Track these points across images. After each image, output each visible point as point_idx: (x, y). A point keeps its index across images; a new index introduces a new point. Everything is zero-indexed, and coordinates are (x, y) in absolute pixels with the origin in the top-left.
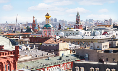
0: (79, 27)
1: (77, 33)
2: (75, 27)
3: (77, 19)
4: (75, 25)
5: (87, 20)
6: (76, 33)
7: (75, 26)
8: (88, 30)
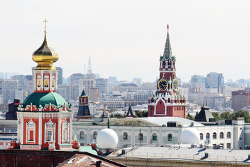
0: (170, 108)
1: (170, 136)
2: (151, 108)
3: (164, 71)
4: (153, 101)
5: (195, 79)
6: (166, 135)
7: (154, 104)
8: (214, 122)
